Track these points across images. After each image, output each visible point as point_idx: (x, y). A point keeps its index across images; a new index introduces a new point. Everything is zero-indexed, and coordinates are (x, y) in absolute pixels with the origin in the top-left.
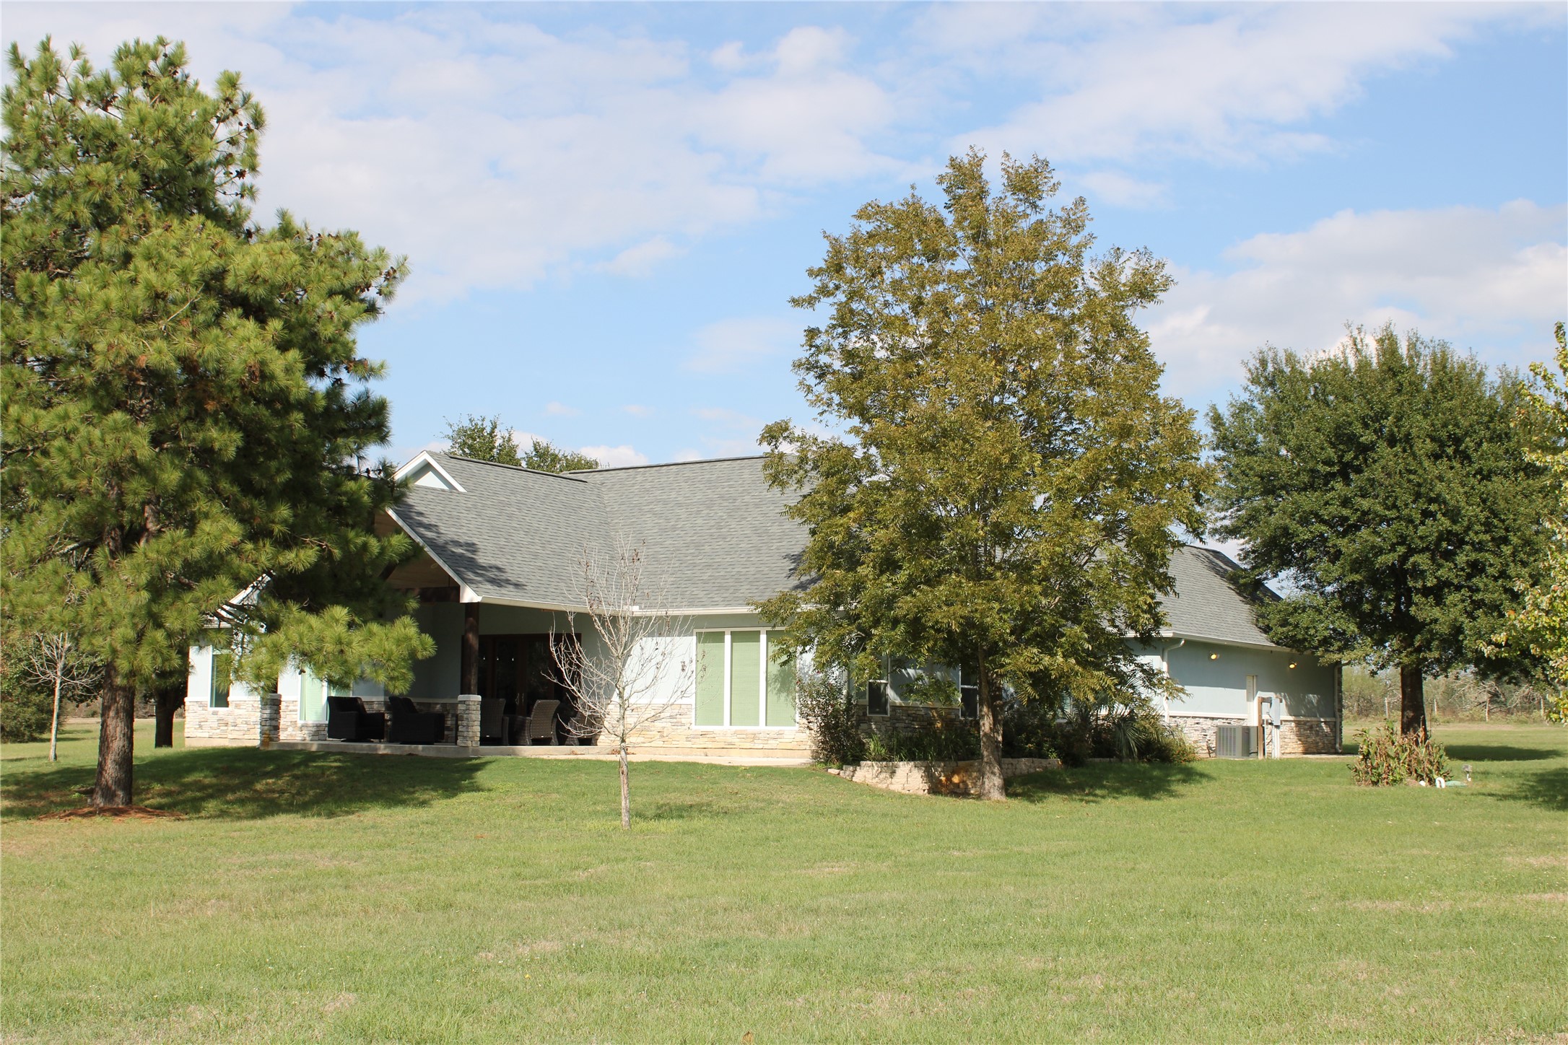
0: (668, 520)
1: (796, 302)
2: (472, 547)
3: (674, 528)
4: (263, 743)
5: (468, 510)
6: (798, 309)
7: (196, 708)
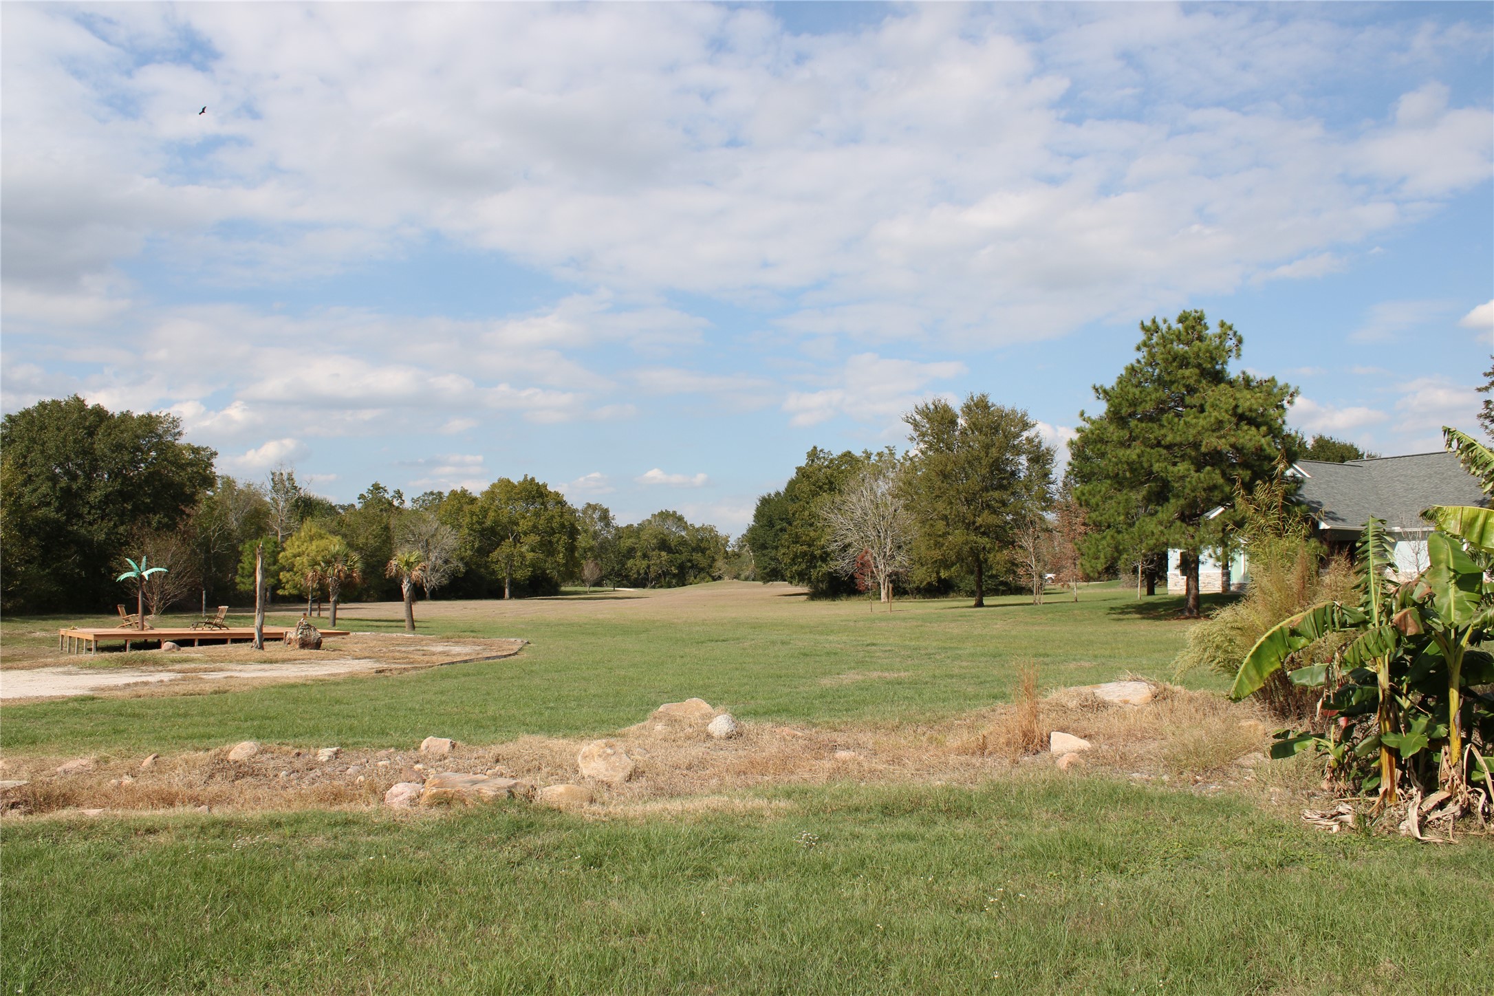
0: (1408, 485)
1: (1479, 390)
2: (1319, 503)
3: (1412, 489)
4: (1223, 591)
5: (1314, 486)
6: (1481, 393)
7: (1173, 576)
